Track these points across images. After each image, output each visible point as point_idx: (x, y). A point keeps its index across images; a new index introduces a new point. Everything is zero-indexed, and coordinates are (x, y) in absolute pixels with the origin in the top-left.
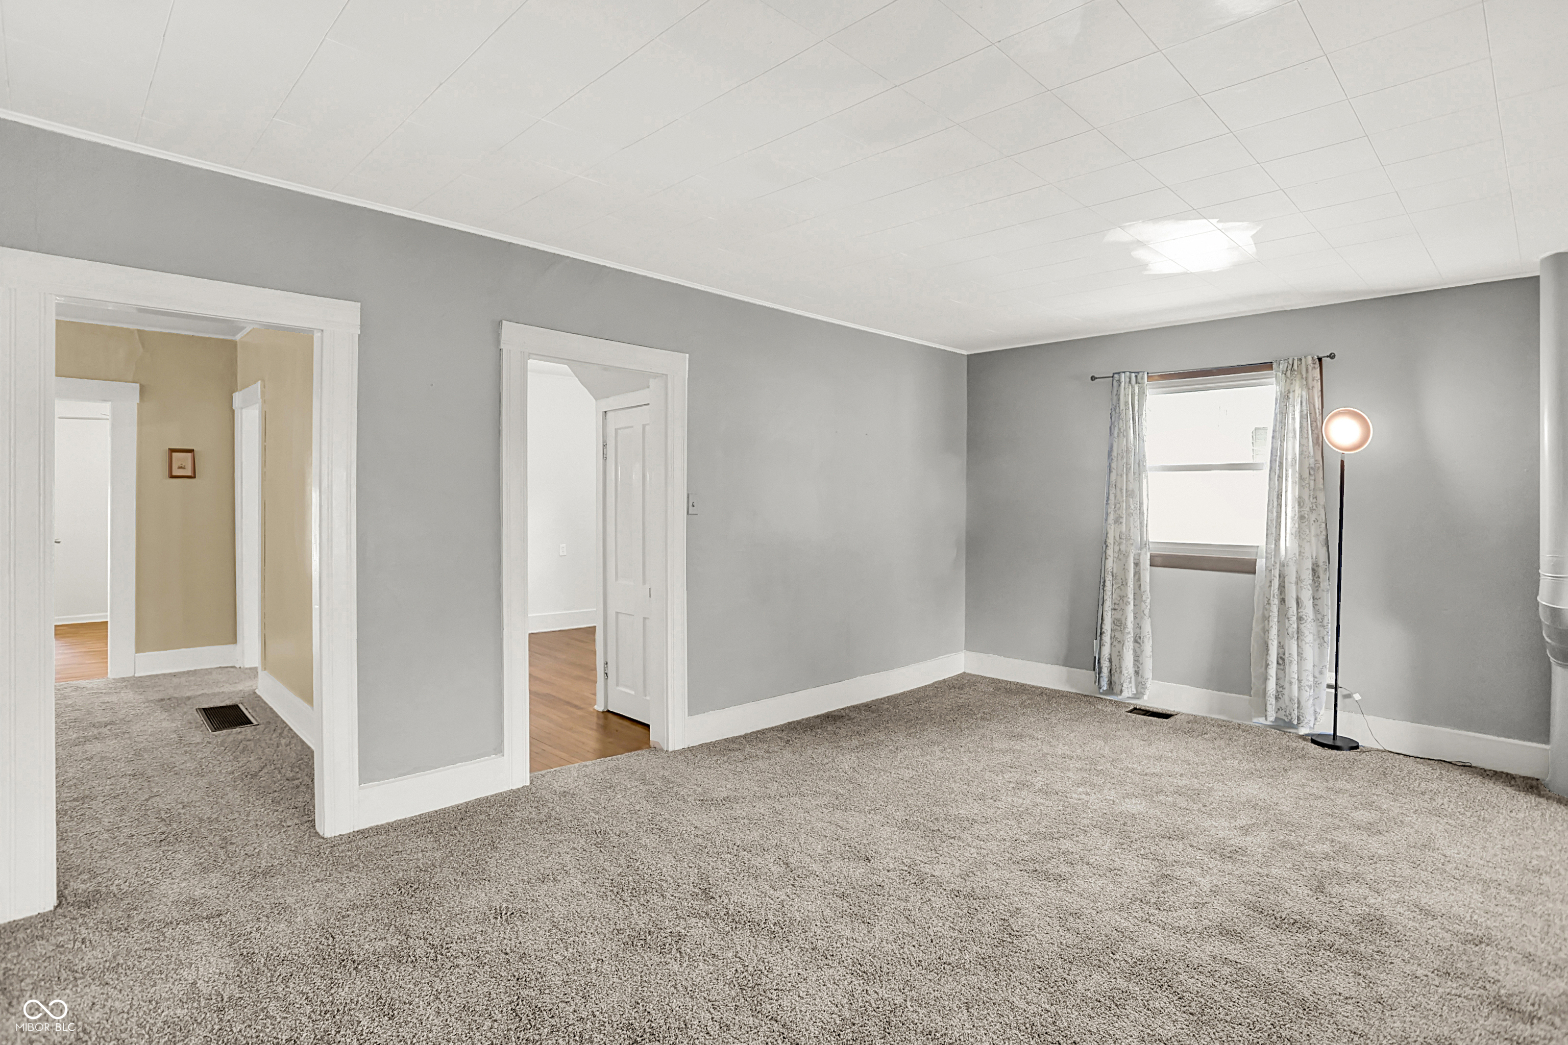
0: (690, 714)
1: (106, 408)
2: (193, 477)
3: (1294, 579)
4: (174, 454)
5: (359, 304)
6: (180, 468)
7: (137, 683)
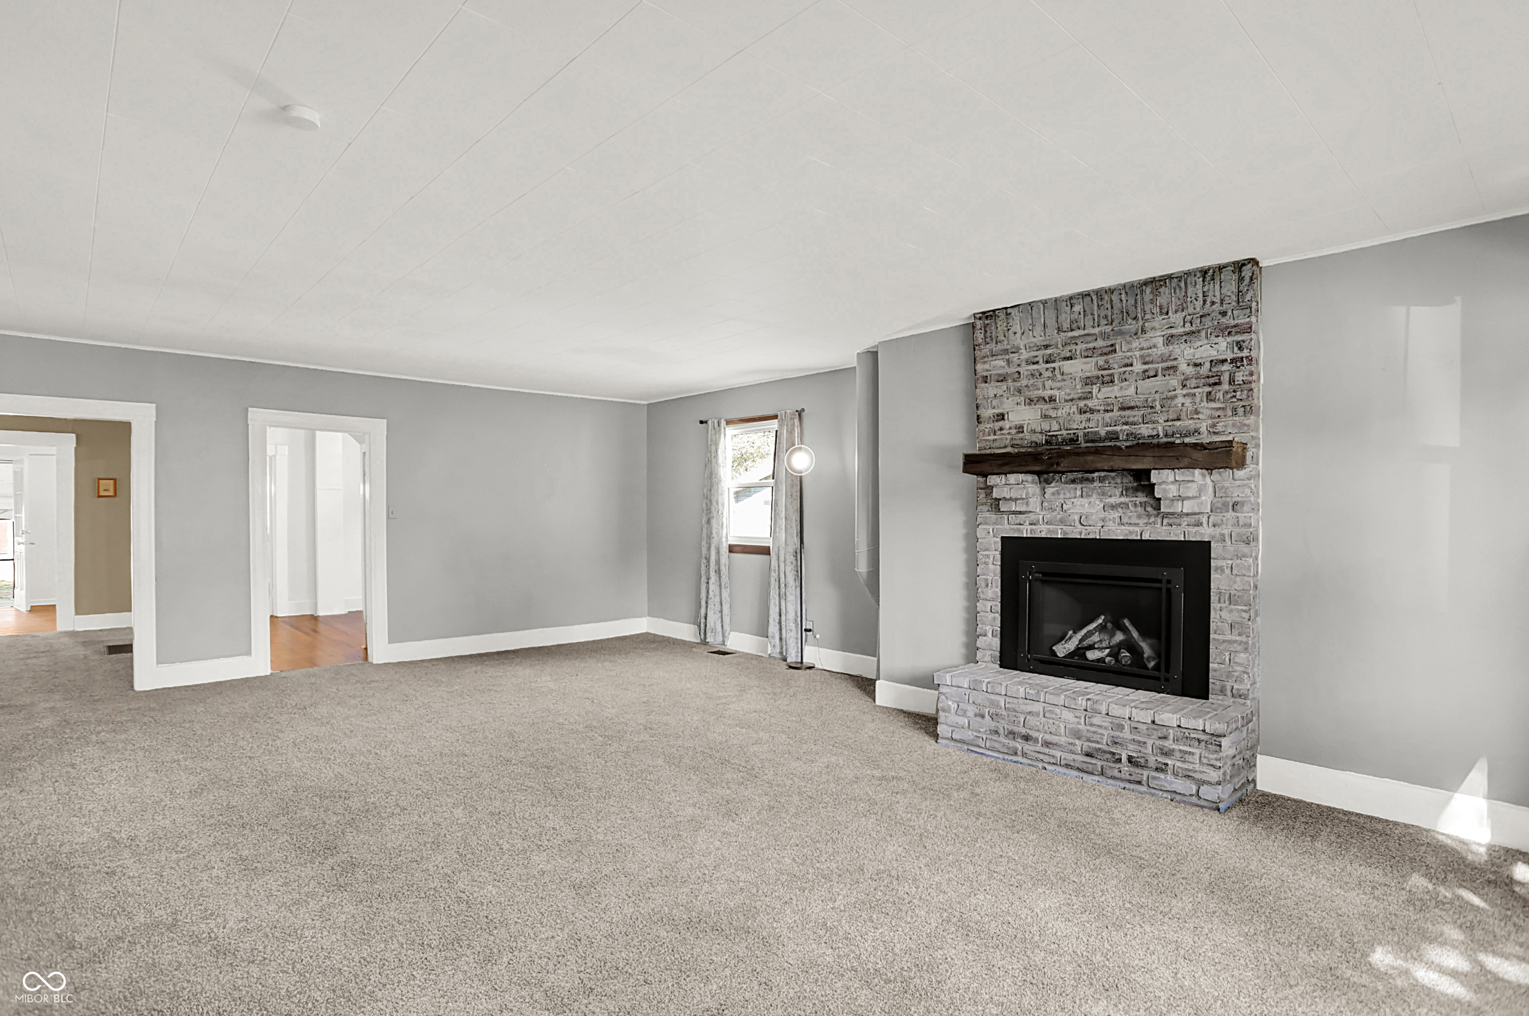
0: (391, 641)
1: (53, 450)
2: (115, 495)
3: (783, 559)
4: (101, 481)
5: (154, 405)
6: (105, 490)
7: (73, 634)
